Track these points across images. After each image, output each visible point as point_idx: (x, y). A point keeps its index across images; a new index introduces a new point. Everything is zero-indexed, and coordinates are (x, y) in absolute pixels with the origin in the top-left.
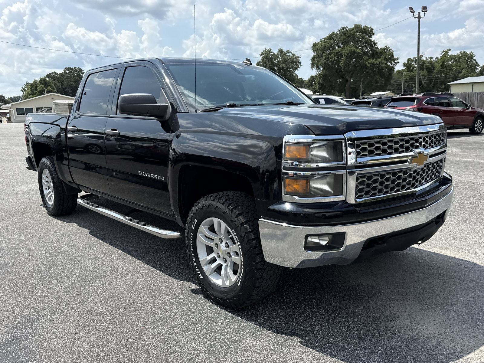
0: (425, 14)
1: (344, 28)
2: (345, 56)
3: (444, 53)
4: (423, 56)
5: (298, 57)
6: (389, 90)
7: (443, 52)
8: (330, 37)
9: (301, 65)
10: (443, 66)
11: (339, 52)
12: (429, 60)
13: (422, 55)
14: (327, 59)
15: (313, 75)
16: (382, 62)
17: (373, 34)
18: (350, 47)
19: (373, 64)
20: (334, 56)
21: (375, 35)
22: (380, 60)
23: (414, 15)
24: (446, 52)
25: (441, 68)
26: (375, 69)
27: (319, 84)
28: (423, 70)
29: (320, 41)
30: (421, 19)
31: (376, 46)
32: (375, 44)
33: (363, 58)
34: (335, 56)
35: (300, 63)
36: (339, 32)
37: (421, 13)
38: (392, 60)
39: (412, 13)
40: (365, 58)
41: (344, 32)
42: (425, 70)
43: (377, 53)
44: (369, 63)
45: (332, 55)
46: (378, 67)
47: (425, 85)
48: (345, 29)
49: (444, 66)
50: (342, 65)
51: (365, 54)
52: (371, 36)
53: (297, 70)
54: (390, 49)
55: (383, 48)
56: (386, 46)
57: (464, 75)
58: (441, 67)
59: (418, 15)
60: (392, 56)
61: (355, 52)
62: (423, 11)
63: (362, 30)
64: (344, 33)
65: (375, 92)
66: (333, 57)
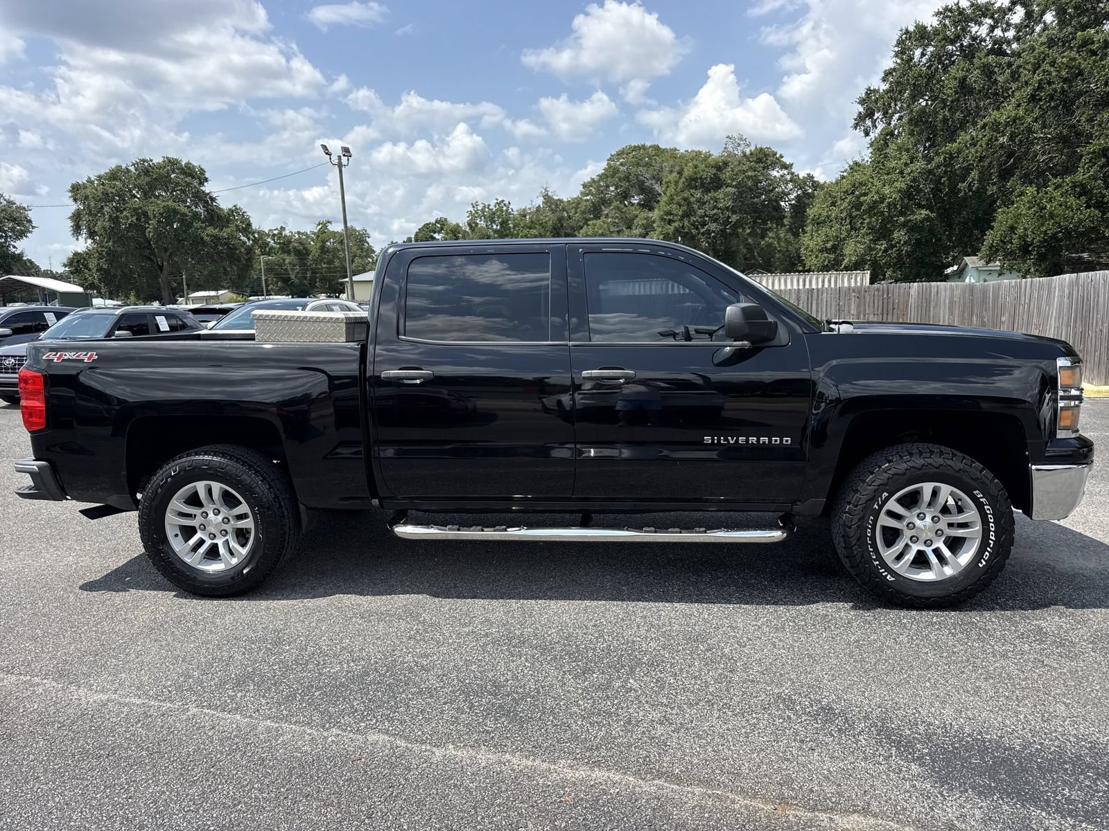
0: (348, 160)
1: (144, 161)
2: (155, 217)
3: (321, 226)
4: (284, 228)
5: (24, 208)
6: (224, 288)
7: (319, 224)
8: (114, 175)
9: (33, 227)
10: (323, 249)
11: (140, 208)
12: (297, 236)
13: (284, 226)
14: (115, 220)
15: (79, 251)
16: (232, 236)
17: (206, 180)
18: (164, 201)
19: (216, 239)
20: (129, 215)
21: (209, 182)
22: (229, 230)
23: (330, 159)
24: (324, 225)
25: (321, 253)
26: (221, 248)
27: (97, 270)
28: (289, 253)
29: (87, 181)
30: (343, 169)
31: (214, 204)
32: (213, 199)
33: (194, 224)
34: (132, 216)
35: (30, 221)
36: (132, 169)
37: (342, 157)
38: (250, 233)
39: (328, 156)
40: (197, 224)
41: (146, 168)
42: (292, 254)
43: (220, 217)
44: (207, 235)
45: (125, 213)
46: (226, 244)
47: (297, 281)
48: (146, 164)
49: (326, 249)
50: (151, 234)
51: (196, 216)
52: (201, 184)
53: (26, 237)
54: (244, 212)
55: (230, 209)
56: (235, 206)
57: (359, 266)
58: (320, 251)
59: (337, 161)
60: (249, 225)
61: (175, 212)
62: (344, 155)
63: (183, 169)
64: (147, 172)
65: (198, 291)
66: (127, 218)
